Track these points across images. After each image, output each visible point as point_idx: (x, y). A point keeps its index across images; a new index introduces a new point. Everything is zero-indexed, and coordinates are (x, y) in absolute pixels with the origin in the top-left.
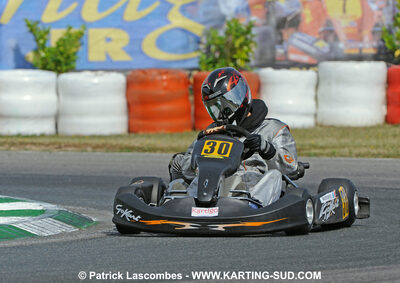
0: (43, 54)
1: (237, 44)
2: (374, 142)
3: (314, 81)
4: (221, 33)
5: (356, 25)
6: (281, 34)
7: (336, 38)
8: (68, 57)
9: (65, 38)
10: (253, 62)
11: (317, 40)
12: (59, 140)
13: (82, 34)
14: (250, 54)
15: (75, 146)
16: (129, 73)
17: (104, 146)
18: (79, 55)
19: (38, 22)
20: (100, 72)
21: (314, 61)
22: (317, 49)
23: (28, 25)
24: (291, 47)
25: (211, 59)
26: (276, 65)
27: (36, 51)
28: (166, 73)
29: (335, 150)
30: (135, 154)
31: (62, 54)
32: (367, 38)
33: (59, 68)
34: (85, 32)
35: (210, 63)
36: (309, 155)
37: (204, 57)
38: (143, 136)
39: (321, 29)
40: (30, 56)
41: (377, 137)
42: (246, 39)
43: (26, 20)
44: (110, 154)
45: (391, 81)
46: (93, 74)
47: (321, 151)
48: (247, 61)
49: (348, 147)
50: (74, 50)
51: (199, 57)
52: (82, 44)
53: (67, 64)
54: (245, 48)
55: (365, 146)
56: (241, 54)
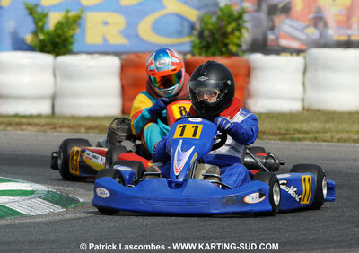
0: (42, 37)
1: (229, 28)
2: (356, 127)
3: (302, 68)
4: (214, 19)
5: (344, 12)
6: (272, 21)
7: (326, 25)
8: (66, 40)
9: (64, 21)
10: (244, 47)
11: (307, 27)
12: (54, 121)
13: (79, 17)
14: (242, 39)
15: (69, 127)
16: (124, 57)
18: (76, 37)
19: (37, 5)
20: (96, 56)
21: (303, 47)
22: (307, 35)
23: (28, 8)
24: (282, 33)
25: (204, 43)
26: (266, 49)
27: (35, 33)
29: (318, 135)
31: (59, 36)
32: (355, 26)
33: (57, 50)
34: (83, 16)
35: (204, 47)
36: (293, 139)
37: (197, 41)
39: (311, 16)
40: (29, 38)
42: (238, 25)
43: (25, 4)
46: (89, 57)
47: (304, 136)
48: (239, 46)
49: (331, 131)
50: (71, 32)
51: (192, 42)
52: (79, 26)
53: (64, 46)
54: (237, 33)
55: (347, 132)
56: (233, 39)
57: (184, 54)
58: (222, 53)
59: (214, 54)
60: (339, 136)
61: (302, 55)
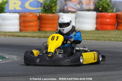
1: (53, 5)
2: (91, 35)
3: (75, 17)
4: (48, 2)
6: (66, 3)
7: (82, 4)
9: (2, 3)
10: (57, 11)
11: (77, 4)
14: (57, 8)
15: (3, 35)
16: (20, 14)
17: (12, 35)
18: (6, 8)
20: (12, 13)
21: (76, 11)
22: (77, 7)
24: (69, 7)
25: (45, 10)
26: (64, 11)
28: (31, 14)
30: (21, 38)
31: (1, 7)
32: (91, 4)
34: (8, 1)
37: (43, 9)
38: (24, 32)
39: (78, 1)
41: (93, 34)
42: (56, 4)
44: (13, 38)
46: (10, 14)
48: (56, 10)
50: (4, 6)
51: (41, 9)
53: (2, 10)
54: (55, 7)
55: (89, 37)
56: (54, 8)
57: (39, 13)
58: (50, 13)
59: (48, 13)
60: (86, 38)
61: (75, 13)
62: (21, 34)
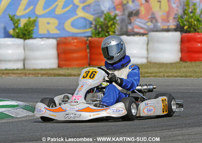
0: (17, 31)
1: (109, 24)
2: (175, 70)
3: (146, 42)
4: (102, 20)
5: (166, 14)
6: (130, 20)
7: (157, 21)
8: (29, 32)
9: (28, 23)
10: (117, 33)
11: (147, 22)
12: (25, 71)
13: (35, 21)
14: (116, 29)
15: (33, 74)
16: (58, 39)
17: (47, 74)
18: (34, 31)
19: (15, 15)
20: (44, 39)
21: (146, 32)
22: (147, 26)
23: (10, 17)
24: (135, 26)
25: (97, 32)
26: (128, 34)
27: (14, 29)
28: (76, 39)
29: (157, 74)
30: (62, 77)
31: (26, 30)
32: (171, 21)
33: (25, 37)
34: (37, 20)
35: (97, 34)
37: (94, 31)
38: (65, 69)
39: (149, 17)
40: (11, 32)
41: (177, 68)
42: (114, 22)
43: (9, 15)
44: (50, 78)
45: (182, 41)
46: (41, 39)
47: (150, 75)
48: (114, 32)
49: (163, 72)
50: (32, 28)
51: (91, 31)
52: (36, 25)
53: (29, 35)
54: (113, 26)
55: (171, 72)
56: (111, 29)
57: (88, 37)
58: (106, 36)
59: (102, 37)
61: (145, 36)
62: (62, 72)
